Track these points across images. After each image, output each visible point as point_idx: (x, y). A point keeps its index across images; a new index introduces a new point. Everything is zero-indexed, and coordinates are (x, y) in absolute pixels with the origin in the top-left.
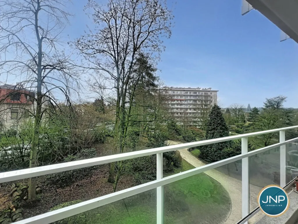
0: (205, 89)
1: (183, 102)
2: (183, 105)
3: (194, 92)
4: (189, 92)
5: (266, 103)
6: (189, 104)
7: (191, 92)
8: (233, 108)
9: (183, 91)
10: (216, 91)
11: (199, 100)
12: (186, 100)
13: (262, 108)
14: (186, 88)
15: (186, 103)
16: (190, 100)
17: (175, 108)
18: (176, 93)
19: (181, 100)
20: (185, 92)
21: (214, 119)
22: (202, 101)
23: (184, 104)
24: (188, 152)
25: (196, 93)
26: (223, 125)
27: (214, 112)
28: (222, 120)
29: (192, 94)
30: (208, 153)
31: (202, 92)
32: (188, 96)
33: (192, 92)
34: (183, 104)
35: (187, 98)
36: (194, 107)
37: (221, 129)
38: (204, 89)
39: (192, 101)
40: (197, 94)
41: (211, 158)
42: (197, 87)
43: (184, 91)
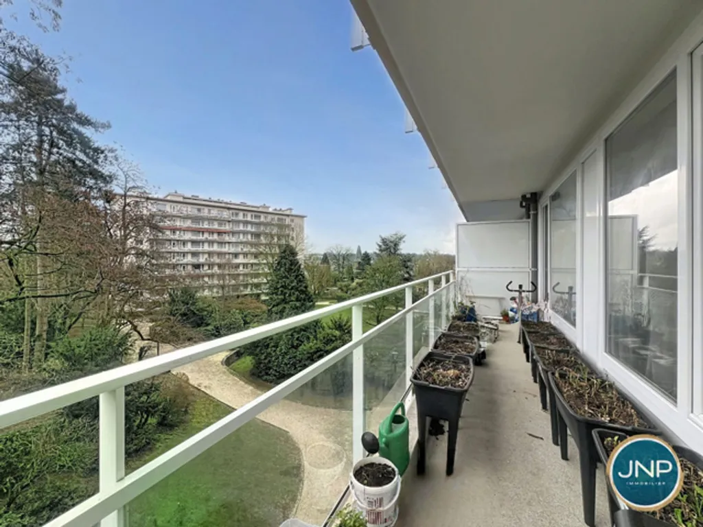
0: (281, 209)
1: (227, 238)
2: (227, 245)
3: (254, 214)
4: (241, 214)
5: (381, 244)
6: (241, 243)
7: (246, 213)
8: (335, 252)
9: (226, 210)
10: (303, 217)
11: (266, 235)
12: (233, 233)
13: (375, 253)
14: (233, 202)
15: (234, 240)
16: (245, 233)
17: (203, 253)
18: (205, 212)
19: (220, 233)
20: (231, 212)
21: (283, 278)
23: (229, 243)
24: (224, 368)
25: (259, 217)
29: (249, 219)
30: (269, 362)
31: (273, 216)
32: (239, 222)
33: (249, 214)
34: (225, 243)
35: (236, 229)
36: (253, 250)
37: (298, 300)
38: (278, 209)
39: (249, 237)
40: (262, 219)
41: (276, 370)
42: (262, 204)
43: (229, 209)
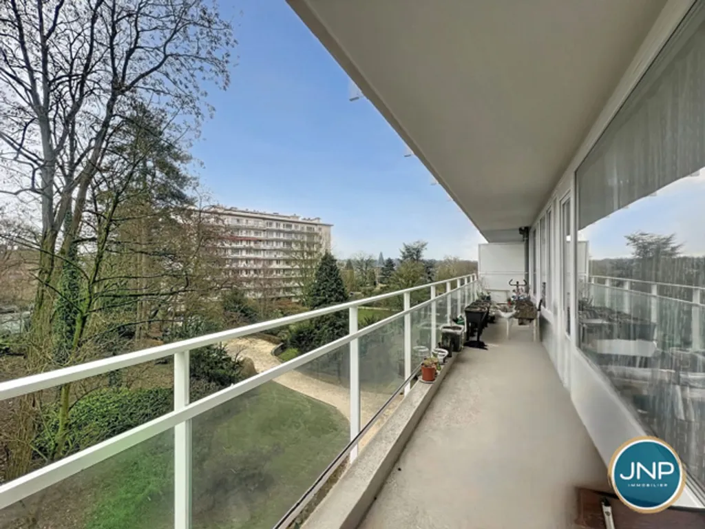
0: (309, 219)
1: (262, 246)
2: (262, 252)
3: (286, 223)
4: (274, 224)
5: (403, 251)
6: (275, 250)
7: (278, 222)
8: (358, 259)
9: (262, 220)
10: (329, 226)
11: (296, 242)
12: (268, 241)
14: (267, 213)
15: (268, 247)
16: (278, 241)
17: (242, 260)
18: (243, 222)
19: (257, 241)
20: (266, 221)
21: (325, 281)
22: (303, 244)
23: (264, 250)
24: (274, 357)
25: (290, 226)
26: (340, 292)
27: (325, 267)
28: (339, 282)
29: (281, 228)
31: (303, 225)
32: (272, 231)
33: (282, 224)
34: (260, 250)
35: (270, 237)
36: (287, 257)
38: (307, 218)
39: (282, 244)
40: (293, 228)
42: (293, 214)
43: (264, 219)
